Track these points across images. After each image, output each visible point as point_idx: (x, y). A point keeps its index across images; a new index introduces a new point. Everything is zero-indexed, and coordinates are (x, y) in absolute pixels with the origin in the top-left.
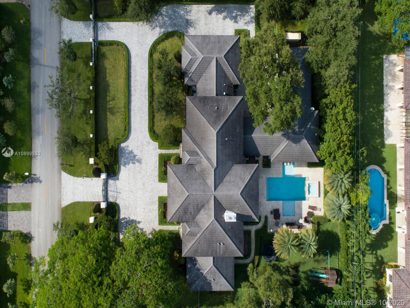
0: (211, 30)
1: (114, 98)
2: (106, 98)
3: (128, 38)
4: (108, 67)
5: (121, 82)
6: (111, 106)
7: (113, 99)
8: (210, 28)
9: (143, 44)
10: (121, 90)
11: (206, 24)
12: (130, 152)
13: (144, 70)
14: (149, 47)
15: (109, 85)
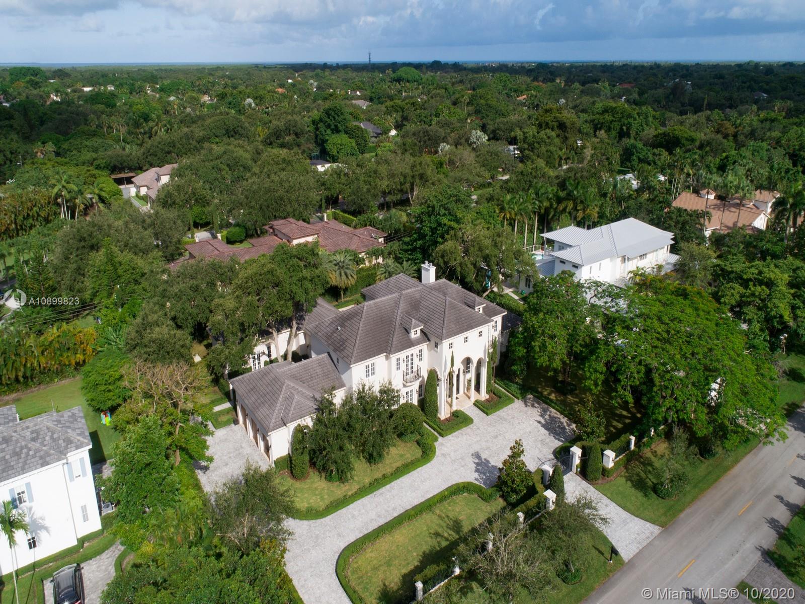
0: (231, 455)
1: (434, 534)
2: (446, 546)
3: (321, 569)
4: (398, 575)
5: (400, 536)
6: (451, 532)
7: (437, 534)
8: (230, 457)
9: (314, 536)
10: (412, 529)
11: (227, 464)
12: (481, 473)
13: (355, 513)
14: (312, 523)
15: (424, 553)
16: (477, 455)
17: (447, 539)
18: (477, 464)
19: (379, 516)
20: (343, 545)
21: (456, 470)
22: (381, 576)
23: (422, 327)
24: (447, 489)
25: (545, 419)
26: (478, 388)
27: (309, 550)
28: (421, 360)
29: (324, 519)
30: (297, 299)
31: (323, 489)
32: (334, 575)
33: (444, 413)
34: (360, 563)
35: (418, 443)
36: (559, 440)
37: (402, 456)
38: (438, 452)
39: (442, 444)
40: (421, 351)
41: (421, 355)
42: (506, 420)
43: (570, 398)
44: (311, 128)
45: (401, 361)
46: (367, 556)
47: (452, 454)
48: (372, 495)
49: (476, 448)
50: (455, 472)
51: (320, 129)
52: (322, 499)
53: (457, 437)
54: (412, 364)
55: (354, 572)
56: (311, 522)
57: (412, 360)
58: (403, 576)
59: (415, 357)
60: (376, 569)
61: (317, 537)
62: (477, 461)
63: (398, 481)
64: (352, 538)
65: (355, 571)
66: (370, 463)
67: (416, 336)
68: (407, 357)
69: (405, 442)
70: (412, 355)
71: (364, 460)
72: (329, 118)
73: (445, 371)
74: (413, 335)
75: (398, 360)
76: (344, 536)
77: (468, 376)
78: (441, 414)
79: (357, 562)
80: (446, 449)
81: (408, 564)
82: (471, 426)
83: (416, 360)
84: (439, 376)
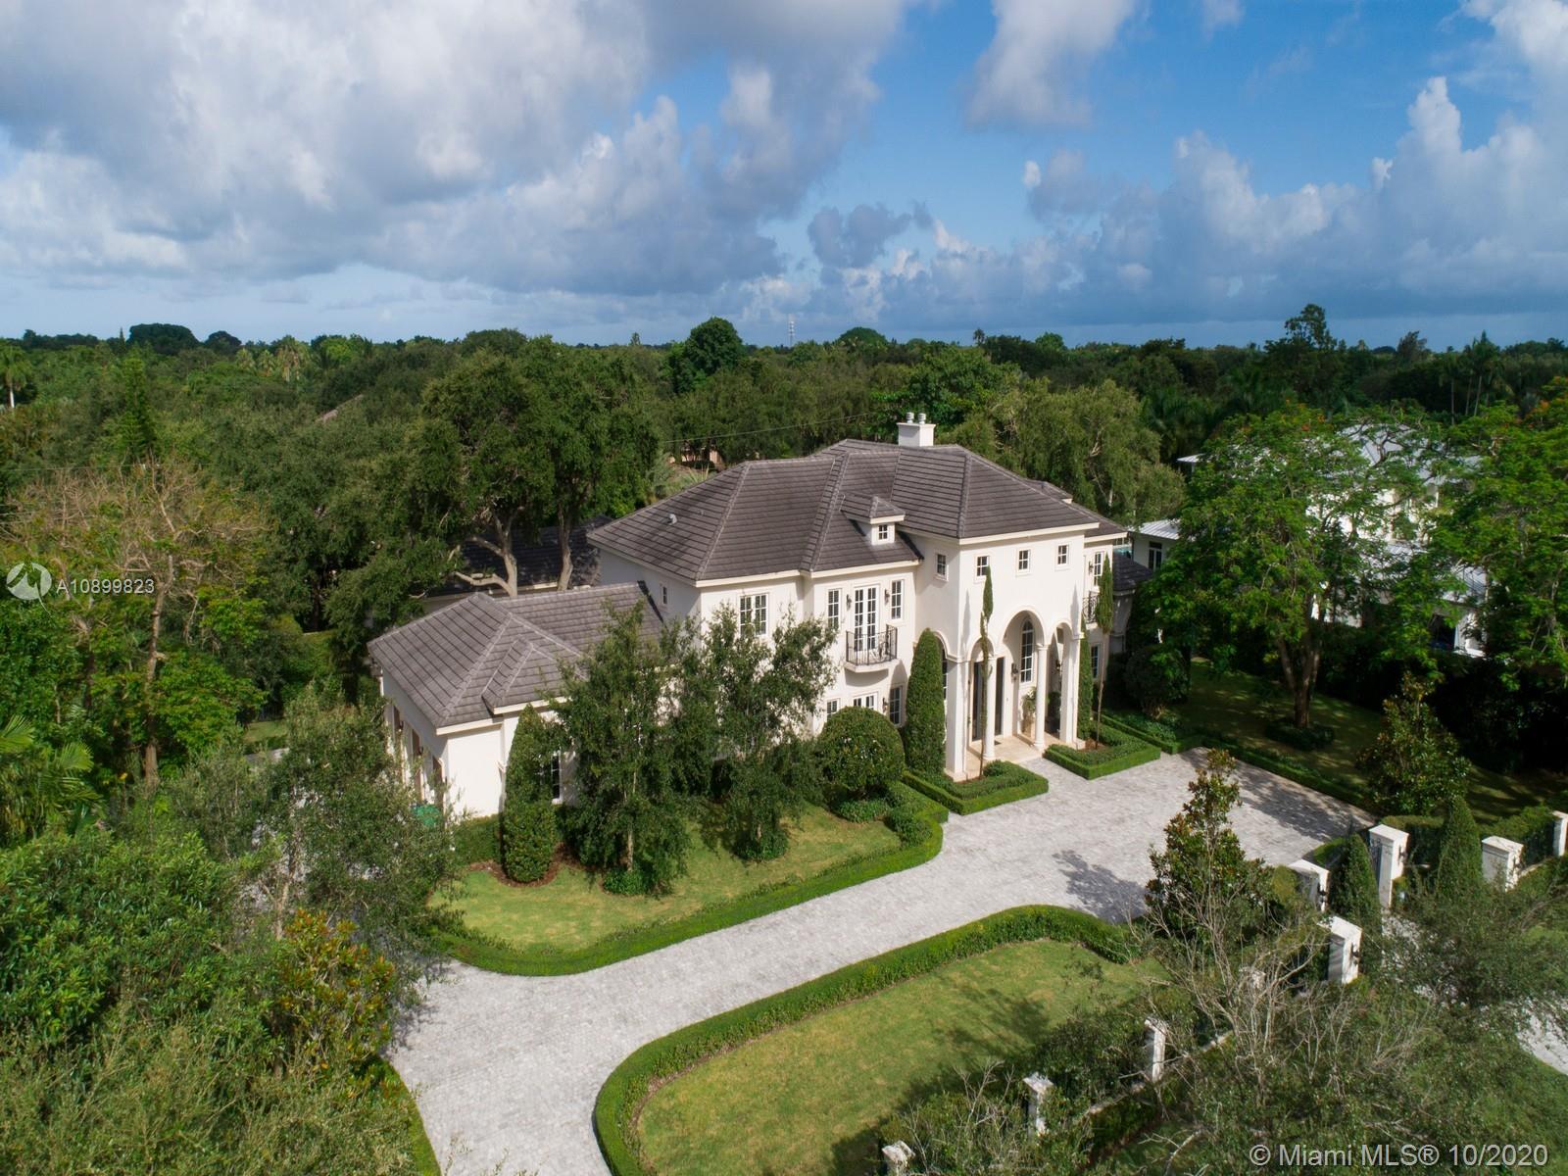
1: (949, 1034)
4: (821, 1141)
5: (830, 1031)
6: (1008, 1033)
7: (960, 1036)
9: (538, 1016)
10: (870, 1014)
12: (1087, 894)
16: (1071, 857)
17: (996, 1052)
18: (1074, 876)
19: (762, 978)
20: (627, 1044)
21: (1005, 883)
22: (756, 1142)
23: (900, 518)
24: (984, 921)
25: (1261, 795)
26: (1053, 725)
27: (512, 1053)
28: (896, 613)
29: (582, 976)
30: (567, 457)
31: (592, 908)
32: (587, 1132)
33: (961, 767)
34: (682, 1096)
35: (890, 823)
36: (1317, 837)
37: (840, 847)
38: (947, 843)
39: (959, 829)
40: (897, 586)
41: (897, 601)
42: (1143, 790)
43: (1324, 759)
44: (667, 372)
45: (842, 602)
46: (713, 1077)
47: (992, 850)
48: (744, 927)
49: (1066, 841)
50: (1006, 888)
51: (684, 371)
52: (584, 927)
53: (1005, 817)
54: (872, 619)
55: (656, 1123)
56: (537, 981)
57: (872, 606)
58: (835, 1147)
59: (879, 598)
60: (738, 1117)
61: (548, 1020)
62: (1071, 869)
63: (829, 900)
64: (663, 1027)
65: (661, 1120)
66: (745, 858)
67: (884, 541)
68: (859, 595)
69: (850, 819)
70: (872, 593)
71: (725, 854)
72: (702, 348)
73: (965, 638)
74: (874, 539)
75: (833, 596)
76: (637, 1023)
77: (1026, 688)
78: (952, 768)
79: (672, 1095)
80: (971, 839)
81: (857, 1109)
82: (1043, 796)
83: (883, 610)
84: (949, 652)
